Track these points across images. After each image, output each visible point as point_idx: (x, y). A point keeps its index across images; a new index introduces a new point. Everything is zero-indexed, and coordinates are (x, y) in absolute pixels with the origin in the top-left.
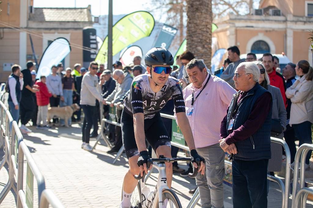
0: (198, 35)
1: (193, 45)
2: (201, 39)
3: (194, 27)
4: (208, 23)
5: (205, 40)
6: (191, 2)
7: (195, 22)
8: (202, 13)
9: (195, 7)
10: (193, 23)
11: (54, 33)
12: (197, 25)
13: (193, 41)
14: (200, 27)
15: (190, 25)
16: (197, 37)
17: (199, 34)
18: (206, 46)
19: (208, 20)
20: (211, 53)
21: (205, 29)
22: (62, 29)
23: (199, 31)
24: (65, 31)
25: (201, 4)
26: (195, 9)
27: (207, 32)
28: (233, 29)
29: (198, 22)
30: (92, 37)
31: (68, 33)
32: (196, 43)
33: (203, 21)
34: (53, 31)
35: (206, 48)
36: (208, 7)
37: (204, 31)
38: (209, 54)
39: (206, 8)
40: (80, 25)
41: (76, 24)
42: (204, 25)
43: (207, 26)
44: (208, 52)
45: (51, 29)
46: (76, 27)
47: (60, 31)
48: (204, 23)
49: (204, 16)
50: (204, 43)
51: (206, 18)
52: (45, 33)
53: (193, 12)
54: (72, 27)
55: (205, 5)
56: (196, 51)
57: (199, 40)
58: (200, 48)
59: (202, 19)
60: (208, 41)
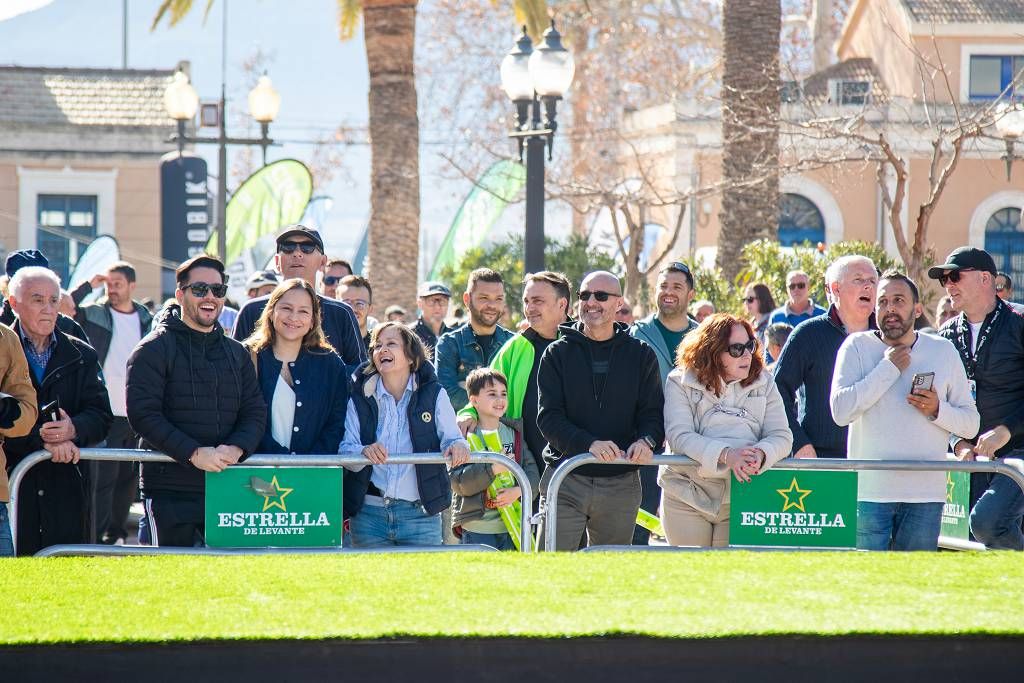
0: (388, 243)
1: (380, 261)
2: (395, 251)
3: (382, 227)
4: (408, 218)
5: (403, 253)
6: (376, 178)
7: (384, 216)
8: (395, 199)
9: (384, 187)
10: (380, 219)
11: (60, 168)
12: (386, 222)
13: (379, 253)
14: (394, 227)
15: (374, 223)
16: (388, 246)
17: (391, 240)
18: (404, 264)
19: (409, 214)
20: (416, 277)
21: (402, 232)
22: (87, 153)
23: (390, 235)
24: (99, 162)
25: (395, 183)
26: (383, 193)
27: (407, 236)
28: (690, 155)
29: (389, 217)
30: (192, 188)
31: (108, 169)
32: (385, 260)
33: (398, 215)
34: (54, 160)
35: (405, 268)
36: (408, 187)
37: (400, 235)
38: (412, 279)
39: (405, 190)
40: (151, 142)
41: (136, 137)
42: (400, 224)
43: (405, 224)
44: (408, 275)
45: (49, 153)
46: (136, 147)
47: (79, 160)
48: (400, 220)
49: (401, 204)
50: (399, 259)
51: (405, 210)
52: (26, 167)
53: (380, 197)
54: (123, 147)
55: (403, 185)
56: (385, 275)
57: (391, 253)
58: (391, 268)
59: (397, 211)
60: (408, 254)
